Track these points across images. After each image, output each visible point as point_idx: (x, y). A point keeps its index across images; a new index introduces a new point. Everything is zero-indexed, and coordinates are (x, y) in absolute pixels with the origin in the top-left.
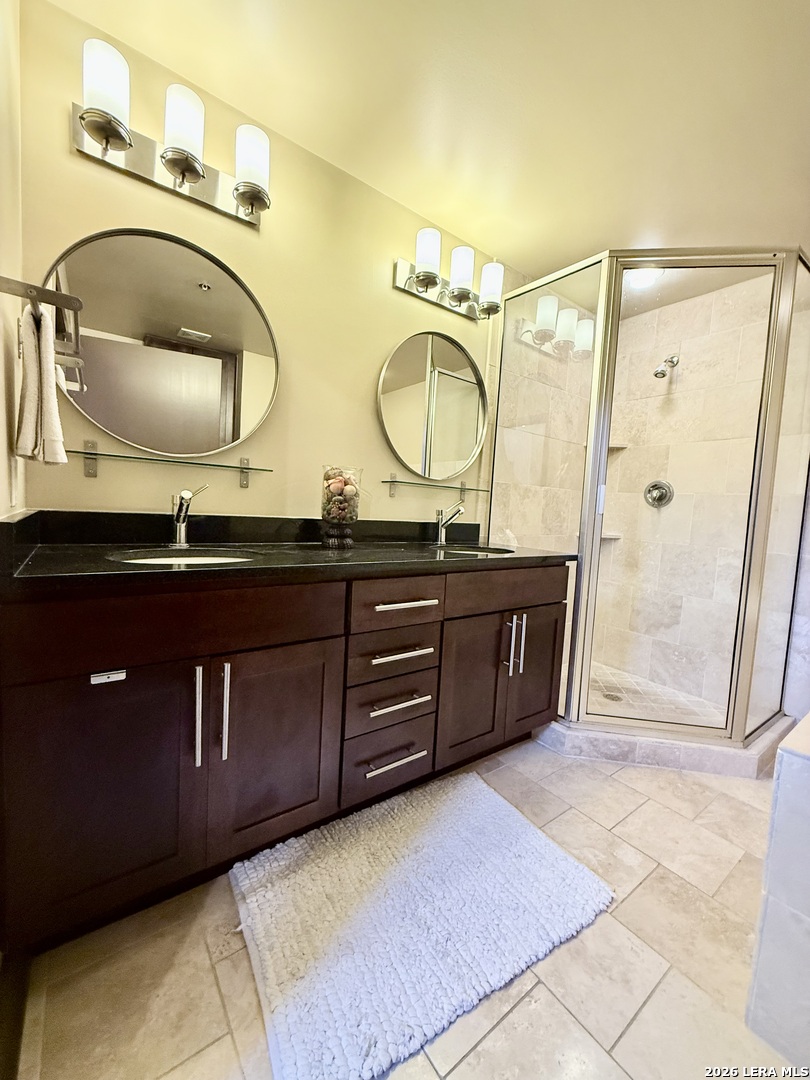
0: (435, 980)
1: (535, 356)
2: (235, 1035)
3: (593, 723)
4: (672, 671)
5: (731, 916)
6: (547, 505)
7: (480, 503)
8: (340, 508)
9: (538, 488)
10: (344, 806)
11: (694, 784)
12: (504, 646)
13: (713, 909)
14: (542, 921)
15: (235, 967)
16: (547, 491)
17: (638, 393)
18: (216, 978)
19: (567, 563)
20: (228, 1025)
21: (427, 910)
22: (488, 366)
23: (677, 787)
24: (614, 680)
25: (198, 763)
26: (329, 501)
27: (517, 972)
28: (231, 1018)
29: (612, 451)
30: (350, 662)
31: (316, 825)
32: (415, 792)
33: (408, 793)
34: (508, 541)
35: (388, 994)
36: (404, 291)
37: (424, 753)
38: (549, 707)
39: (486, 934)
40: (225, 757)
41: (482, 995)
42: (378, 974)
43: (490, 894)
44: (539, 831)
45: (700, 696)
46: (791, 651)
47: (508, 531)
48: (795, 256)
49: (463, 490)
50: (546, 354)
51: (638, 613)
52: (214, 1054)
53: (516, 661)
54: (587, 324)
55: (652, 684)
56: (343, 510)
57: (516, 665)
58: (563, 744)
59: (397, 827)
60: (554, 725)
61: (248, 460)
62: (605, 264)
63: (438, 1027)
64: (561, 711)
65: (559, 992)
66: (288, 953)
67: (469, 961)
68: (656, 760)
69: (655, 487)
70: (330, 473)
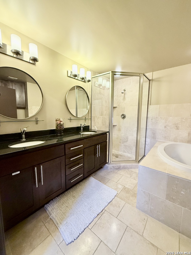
0: (89, 214)
1: (98, 88)
2: (52, 234)
3: (113, 163)
4: (127, 150)
5: (135, 192)
6: (103, 120)
7: (89, 121)
8: (60, 127)
9: (101, 116)
10: (67, 188)
11: (130, 171)
12: (96, 151)
13: (132, 192)
14: (106, 200)
15: (49, 223)
16: (102, 117)
17: (119, 96)
18: (46, 226)
19: (107, 133)
20: (50, 233)
21: (86, 204)
22: (89, 92)
23: (128, 172)
24: (117, 153)
25: (37, 187)
26: (57, 126)
27: (103, 209)
28: (50, 232)
29: (114, 108)
30: (66, 160)
31: (62, 194)
32: (81, 183)
33: (79, 183)
34: (95, 128)
35: (82, 219)
36: (70, 77)
37: (82, 175)
38: (105, 161)
39: (97, 204)
40: (42, 184)
41: (98, 214)
42: (79, 217)
43: (97, 198)
44: (105, 185)
45: (132, 154)
46: (146, 145)
47: (95, 126)
48: (143, 74)
49: (85, 119)
50: (101, 88)
51: (121, 140)
52: (48, 238)
53: (98, 154)
54: (108, 82)
55: (124, 153)
56: (61, 127)
57: (98, 155)
58: (108, 168)
59: (78, 190)
60: (106, 165)
61: (37, 118)
62: (111, 74)
63: (91, 221)
64: (107, 162)
65: (108, 211)
66: (61, 218)
67: (95, 210)
68: (124, 168)
69: (123, 115)
70: (57, 119)
